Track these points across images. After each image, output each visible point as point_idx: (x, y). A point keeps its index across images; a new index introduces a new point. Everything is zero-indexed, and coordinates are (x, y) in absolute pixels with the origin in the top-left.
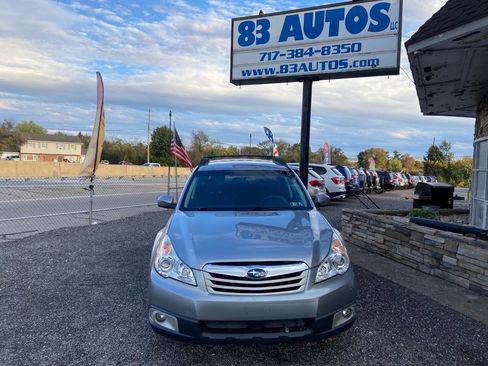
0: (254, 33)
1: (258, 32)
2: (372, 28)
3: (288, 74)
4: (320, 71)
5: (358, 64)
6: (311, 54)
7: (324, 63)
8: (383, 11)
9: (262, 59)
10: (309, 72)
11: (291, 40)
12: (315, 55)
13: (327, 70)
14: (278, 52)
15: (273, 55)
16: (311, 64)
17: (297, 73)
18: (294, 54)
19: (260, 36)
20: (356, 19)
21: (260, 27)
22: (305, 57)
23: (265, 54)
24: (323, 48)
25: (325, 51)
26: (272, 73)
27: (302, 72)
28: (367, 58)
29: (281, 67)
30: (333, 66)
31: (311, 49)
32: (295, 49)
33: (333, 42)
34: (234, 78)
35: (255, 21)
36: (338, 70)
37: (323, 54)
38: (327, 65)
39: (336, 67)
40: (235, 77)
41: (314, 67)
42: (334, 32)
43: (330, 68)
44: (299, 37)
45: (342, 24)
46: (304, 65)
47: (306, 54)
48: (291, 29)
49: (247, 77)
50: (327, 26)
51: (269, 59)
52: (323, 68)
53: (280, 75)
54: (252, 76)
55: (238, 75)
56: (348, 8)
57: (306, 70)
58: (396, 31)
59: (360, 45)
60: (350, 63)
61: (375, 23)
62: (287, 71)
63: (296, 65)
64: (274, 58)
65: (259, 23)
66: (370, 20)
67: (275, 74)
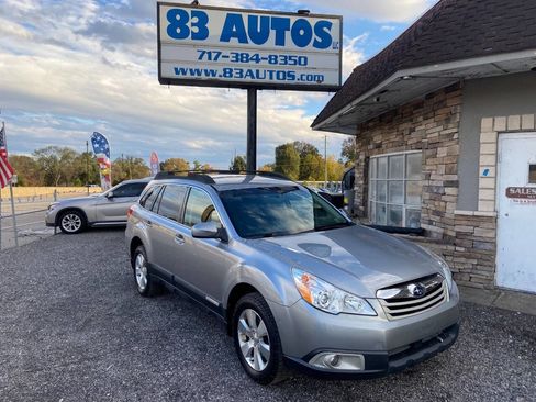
0: (189, 24)
1: (193, 25)
2: (316, 44)
3: (233, 79)
4: (267, 80)
5: (304, 78)
6: (257, 60)
7: (271, 73)
8: (325, 29)
9: (200, 58)
10: (256, 80)
11: (234, 41)
12: (262, 62)
13: (275, 80)
14: (220, 53)
15: (214, 55)
16: (258, 71)
17: (242, 80)
18: (239, 58)
19: (196, 30)
20: (302, 32)
21: (195, 20)
22: (251, 62)
23: (204, 52)
24: (270, 56)
25: (272, 59)
26: (214, 75)
27: (248, 79)
28: (313, 73)
29: (225, 70)
30: (281, 77)
31: (257, 55)
32: (240, 52)
33: (279, 51)
34: (163, 75)
35: (189, 11)
36: (286, 82)
37: (270, 62)
38: (274, 75)
39: (284, 79)
40: (165, 74)
41: (261, 75)
42: (280, 41)
43: (278, 78)
44: (243, 40)
45: (288, 34)
46: (250, 71)
47: (252, 59)
48: (234, 29)
49: (181, 76)
50: (273, 33)
51: (210, 58)
52: (271, 78)
53: (223, 78)
54: (188, 76)
55: (169, 73)
56: (293, 20)
57: (253, 77)
58: (338, 51)
59: (306, 59)
60: (298, 76)
61: (320, 40)
62: (231, 76)
63: (242, 71)
64: (216, 59)
65: (194, 14)
66: (314, 36)
67: (217, 77)
